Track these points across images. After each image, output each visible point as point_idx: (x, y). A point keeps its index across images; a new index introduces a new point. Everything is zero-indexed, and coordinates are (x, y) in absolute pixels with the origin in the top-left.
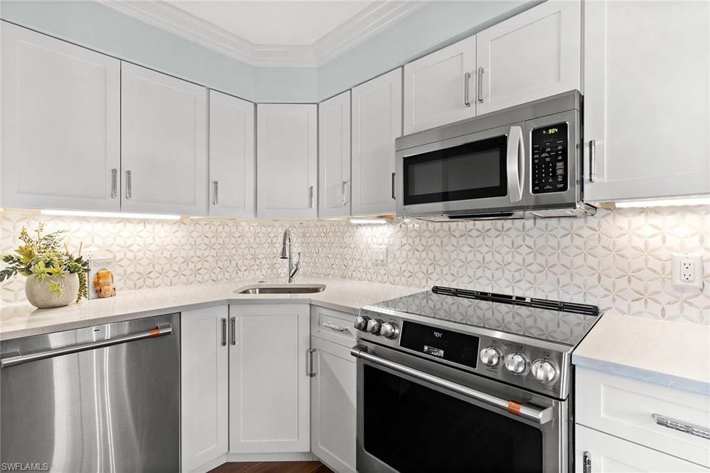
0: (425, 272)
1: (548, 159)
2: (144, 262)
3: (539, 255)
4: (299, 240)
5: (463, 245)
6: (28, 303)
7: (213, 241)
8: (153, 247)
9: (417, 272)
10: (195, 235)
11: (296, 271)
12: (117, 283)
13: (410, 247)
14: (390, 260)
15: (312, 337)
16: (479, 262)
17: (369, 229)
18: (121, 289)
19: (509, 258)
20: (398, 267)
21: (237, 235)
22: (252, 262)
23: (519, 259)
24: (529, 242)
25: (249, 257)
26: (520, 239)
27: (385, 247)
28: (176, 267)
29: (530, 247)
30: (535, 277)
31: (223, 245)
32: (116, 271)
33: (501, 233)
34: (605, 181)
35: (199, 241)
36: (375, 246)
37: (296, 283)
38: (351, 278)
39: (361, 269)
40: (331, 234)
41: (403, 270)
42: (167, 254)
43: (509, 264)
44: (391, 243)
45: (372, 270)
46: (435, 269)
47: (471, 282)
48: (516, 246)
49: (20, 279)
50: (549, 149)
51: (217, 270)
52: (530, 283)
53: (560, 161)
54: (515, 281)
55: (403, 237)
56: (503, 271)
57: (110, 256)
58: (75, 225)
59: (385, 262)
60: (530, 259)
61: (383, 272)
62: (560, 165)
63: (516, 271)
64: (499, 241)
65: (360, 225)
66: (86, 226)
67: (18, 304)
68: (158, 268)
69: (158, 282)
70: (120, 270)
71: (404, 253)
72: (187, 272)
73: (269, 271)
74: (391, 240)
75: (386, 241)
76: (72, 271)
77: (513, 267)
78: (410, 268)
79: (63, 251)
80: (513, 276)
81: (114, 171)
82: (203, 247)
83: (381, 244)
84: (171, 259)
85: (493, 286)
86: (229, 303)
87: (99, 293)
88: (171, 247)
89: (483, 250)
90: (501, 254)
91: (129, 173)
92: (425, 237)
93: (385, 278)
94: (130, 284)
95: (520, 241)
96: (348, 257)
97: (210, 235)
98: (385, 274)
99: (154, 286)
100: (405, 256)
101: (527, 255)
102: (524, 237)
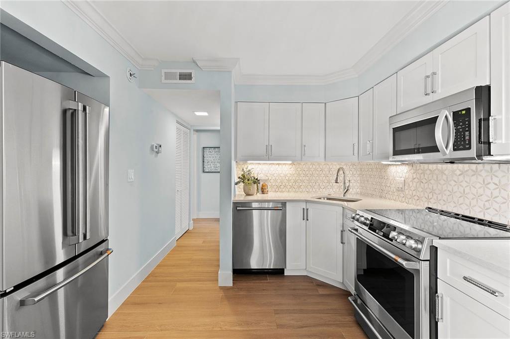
0: (427, 197)
1: (461, 130)
2: (279, 181)
3: (502, 191)
4: (358, 173)
5: (450, 181)
6: (244, 193)
7: (307, 172)
8: (282, 175)
9: (422, 197)
10: (299, 169)
11: (347, 191)
12: (269, 189)
13: (418, 180)
14: (406, 188)
15: (344, 225)
16: (461, 193)
17: (395, 167)
18: (270, 192)
19: (481, 191)
20: (411, 193)
21: (319, 170)
22: (327, 184)
23: (488, 192)
24: (496, 180)
25: (326, 181)
26: (489, 178)
27: (403, 179)
28: (291, 184)
29: (496, 184)
30: (500, 207)
31: (312, 175)
32: (269, 184)
33: (476, 173)
34: (503, 142)
35: (300, 172)
36: (397, 179)
37: (348, 197)
38: (385, 198)
39: (390, 193)
40: (374, 170)
41: (413, 195)
42: (287, 178)
43: (482, 195)
44: (407, 177)
45: (396, 194)
46: (433, 196)
47: (455, 206)
48: (486, 182)
49: (242, 184)
50: (461, 124)
51: (309, 187)
52: (496, 210)
53: (467, 131)
54: (485, 208)
55: (414, 173)
56: (477, 200)
57: (267, 178)
58: (257, 166)
59: (403, 189)
60: (496, 193)
61: (402, 195)
62: (467, 133)
63: (486, 201)
64: (474, 178)
65: (390, 165)
66: (260, 166)
67: (241, 193)
68: (284, 184)
69: (284, 190)
70: (270, 184)
71: (415, 184)
72: (296, 187)
73: (338, 190)
74: (407, 175)
75: (404, 175)
76: (255, 183)
77: (485, 198)
78: (418, 194)
79: (253, 176)
80: (484, 205)
81: (267, 146)
82: (302, 175)
83: (401, 178)
84: (289, 180)
85: (470, 211)
86: (307, 201)
87: (263, 192)
88: (289, 175)
89: (464, 184)
90: (476, 188)
91: (271, 146)
92: (427, 174)
93: (404, 199)
94: (273, 190)
95: (489, 179)
96: (383, 184)
97: (306, 170)
98: (403, 197)
99: (282, 192)
100: (415, 186)
101: (494, 190)
102: (492, 177)
